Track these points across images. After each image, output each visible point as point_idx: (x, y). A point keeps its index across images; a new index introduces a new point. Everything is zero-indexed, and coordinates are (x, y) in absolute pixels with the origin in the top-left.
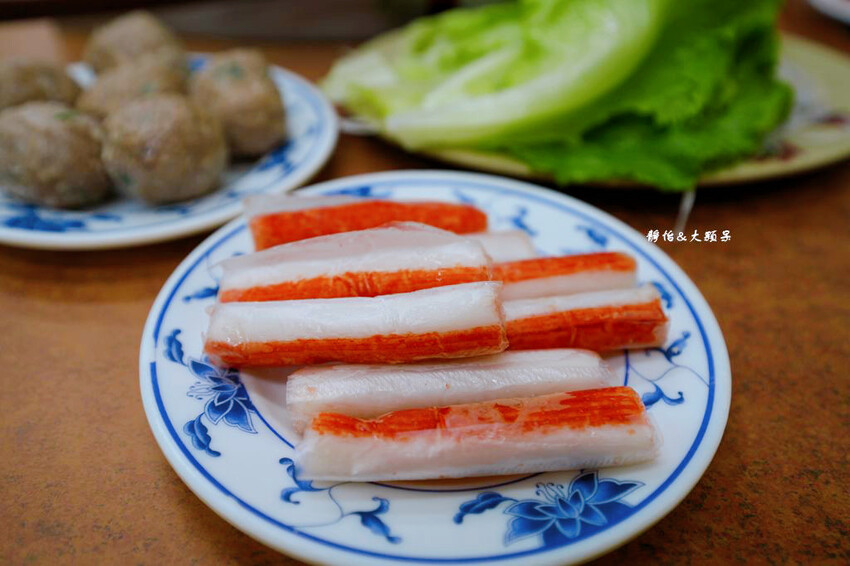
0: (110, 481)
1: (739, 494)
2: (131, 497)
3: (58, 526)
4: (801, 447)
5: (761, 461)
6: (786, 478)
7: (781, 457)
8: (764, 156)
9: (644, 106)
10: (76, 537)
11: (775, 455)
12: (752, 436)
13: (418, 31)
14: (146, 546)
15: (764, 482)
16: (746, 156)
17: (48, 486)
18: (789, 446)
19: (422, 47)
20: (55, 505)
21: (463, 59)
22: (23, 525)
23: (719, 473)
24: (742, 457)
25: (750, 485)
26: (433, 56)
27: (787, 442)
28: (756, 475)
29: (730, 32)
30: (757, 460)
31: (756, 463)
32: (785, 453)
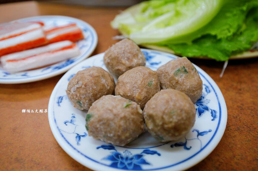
0: (37, 146)
1: (231, 165)
2: (43, 152)
3: (21, 159)
4: (255, 151)
5: (241, 155)
6: (248, 161)
7: (248, 154)
8: (252, 51)
9: (213, 33)
10: (26, 163)
11: (245, 153)
12: (239, 146)
13: (143, 5)
14: (46, 168)
15: (241, 162)
16: (247, 50)
17: (20, 147)
18: (251, 150)
19: (144, 11)
20: (21, 153)
21: (156, 15)
22: (12, 158)
23: (226, 158)
24: (234, 153)
25: (236, 163)
26: (147, 14)
27: (250, 148)
28: (238, 159)
29: (245, 8)
30: (239, 154)
31: (239, 155)
32: (249, 152)
